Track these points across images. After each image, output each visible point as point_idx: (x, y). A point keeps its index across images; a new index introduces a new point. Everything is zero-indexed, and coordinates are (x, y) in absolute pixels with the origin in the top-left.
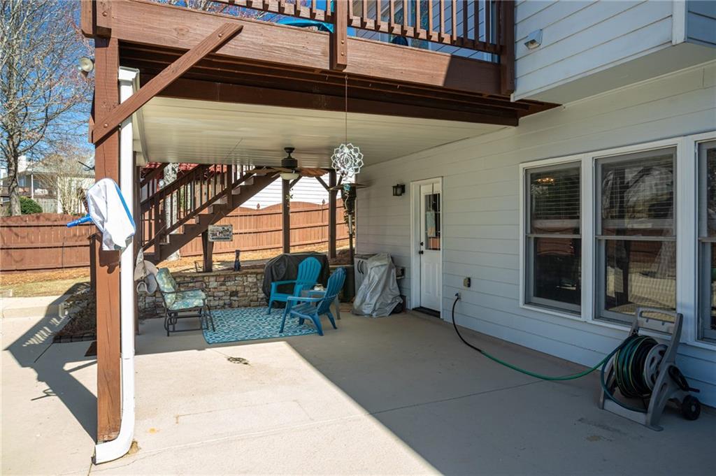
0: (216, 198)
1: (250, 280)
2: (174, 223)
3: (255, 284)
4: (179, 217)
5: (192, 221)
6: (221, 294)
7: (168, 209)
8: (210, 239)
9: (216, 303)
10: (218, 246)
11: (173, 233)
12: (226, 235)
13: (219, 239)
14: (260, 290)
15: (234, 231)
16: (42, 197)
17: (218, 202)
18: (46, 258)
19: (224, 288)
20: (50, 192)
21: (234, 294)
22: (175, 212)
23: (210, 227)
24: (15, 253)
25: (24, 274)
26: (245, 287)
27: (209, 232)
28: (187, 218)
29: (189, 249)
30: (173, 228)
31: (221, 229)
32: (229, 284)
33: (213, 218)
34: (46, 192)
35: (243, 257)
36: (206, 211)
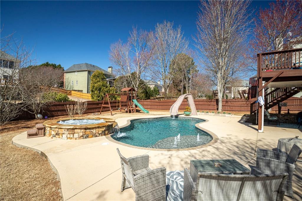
0: (282, 96)
1: (292, 117)
2: (270, 101)
3: (294, 118)
4: (271, 100)
5: (275, 101)
6: (283, 119)
7: (268, 98)
8: (280, 106)
9: (281, 121)
10: (283, 108)
11: (270, 104)
12: (285, 105)
13: (283, 106)
14: (296, 120)
15: (288, 104)
16: (228, 93)
17: (283, 97)
18: (237, 108)
19: (284, 118)
20: (230, 91)
21: (287, 120)
22: (270, 98)
23: (280, 103)
24: (231, 107)
25: (233, 112)
26: (291, 118)
27: (280, 104)
28: (274, 100)
29: (275, 108)
30: (270, 103)
31: (283, 103)
32: (285, 117)
33: (281, 101)
34: (229, 91)
35: (290, 112)
36: (279, 99)
